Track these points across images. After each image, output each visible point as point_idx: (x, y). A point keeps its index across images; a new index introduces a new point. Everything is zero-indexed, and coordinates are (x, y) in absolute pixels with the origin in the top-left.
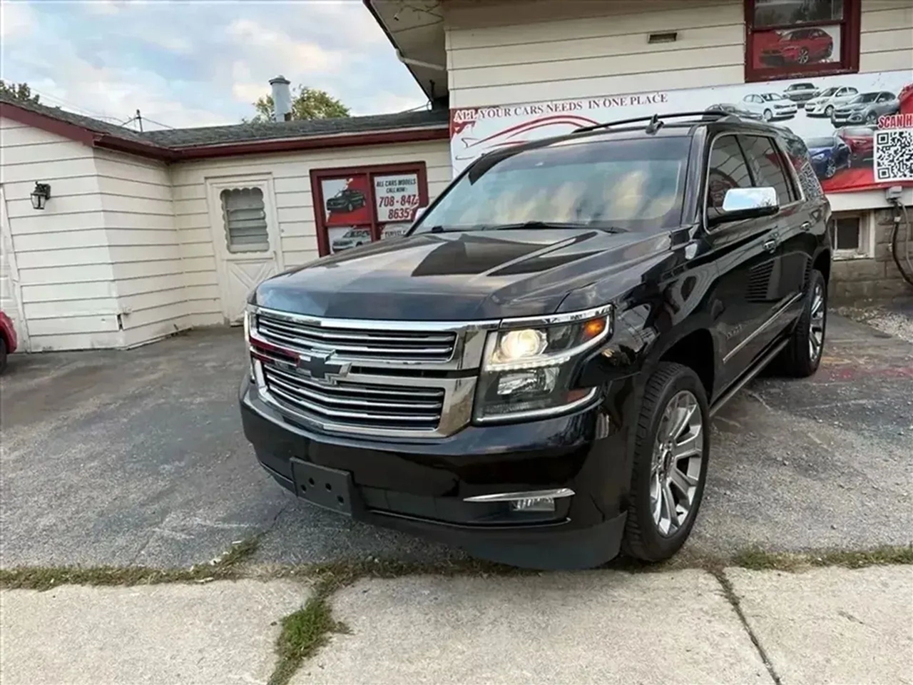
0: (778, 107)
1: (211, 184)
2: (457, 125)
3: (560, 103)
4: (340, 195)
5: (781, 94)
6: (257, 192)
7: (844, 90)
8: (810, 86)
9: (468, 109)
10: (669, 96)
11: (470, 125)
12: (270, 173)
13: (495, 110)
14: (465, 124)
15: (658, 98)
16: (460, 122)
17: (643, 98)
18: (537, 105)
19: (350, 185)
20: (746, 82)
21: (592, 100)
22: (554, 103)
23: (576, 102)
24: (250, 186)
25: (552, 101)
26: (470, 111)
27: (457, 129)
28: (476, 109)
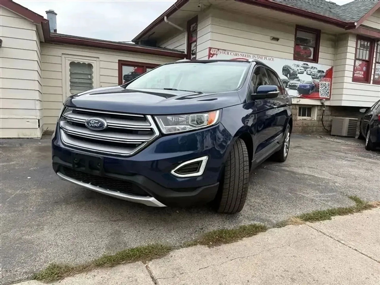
0: (300, 69)
1: (65, 57)
2: (211, 54)
3: (244, 54)
4: (130, 74)
5: (301, 65)
6: (90, 66)
7: (314, 68)
8: (307, 65)
9: (215, 49)
10: (275, 59)
11: (216, 55)
12: (98, 58)
13: (224, 51)
14: (214, 54)
15: (272, 59)
16: (213, 53)
17: (268, 58)
18: (238, 53)
19: (135, 70)
20: (294, 60)
21: (254, 55)
22: (243, 53)
23: (249, 55)
24: (87, 62)
25: (242, 52)
26: (216, 50)
27: (211, 56)
28: (218, 49)
